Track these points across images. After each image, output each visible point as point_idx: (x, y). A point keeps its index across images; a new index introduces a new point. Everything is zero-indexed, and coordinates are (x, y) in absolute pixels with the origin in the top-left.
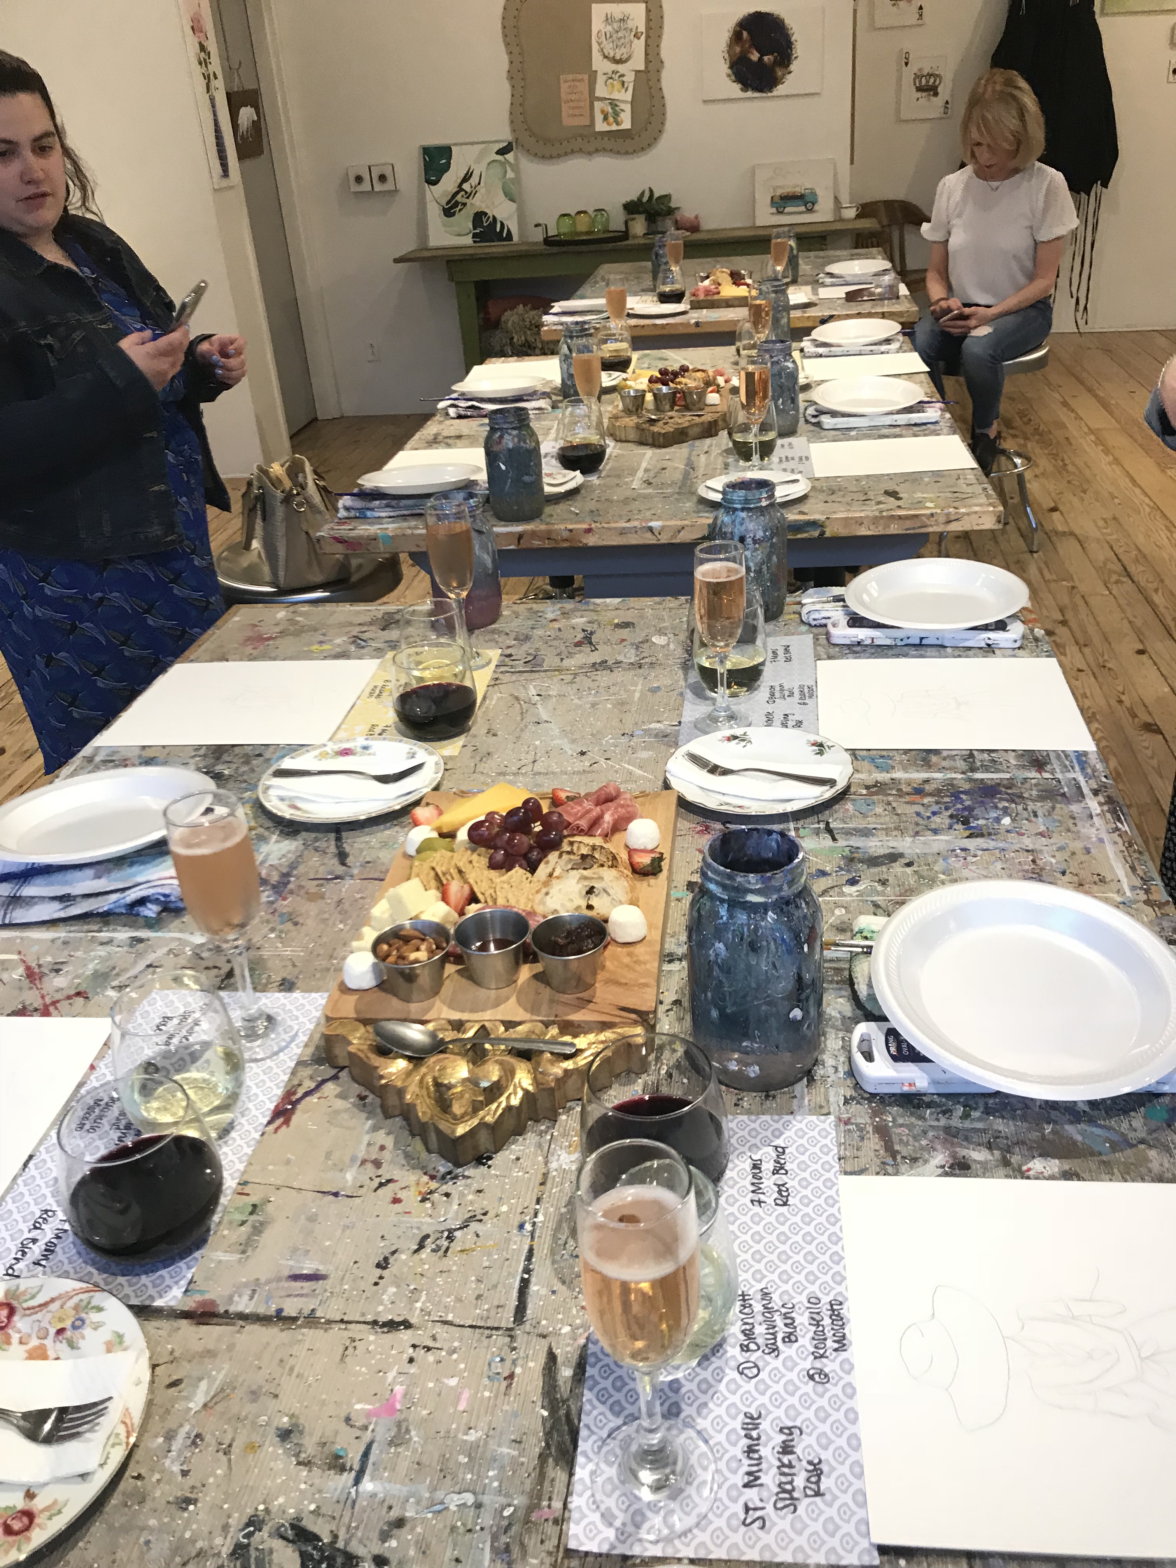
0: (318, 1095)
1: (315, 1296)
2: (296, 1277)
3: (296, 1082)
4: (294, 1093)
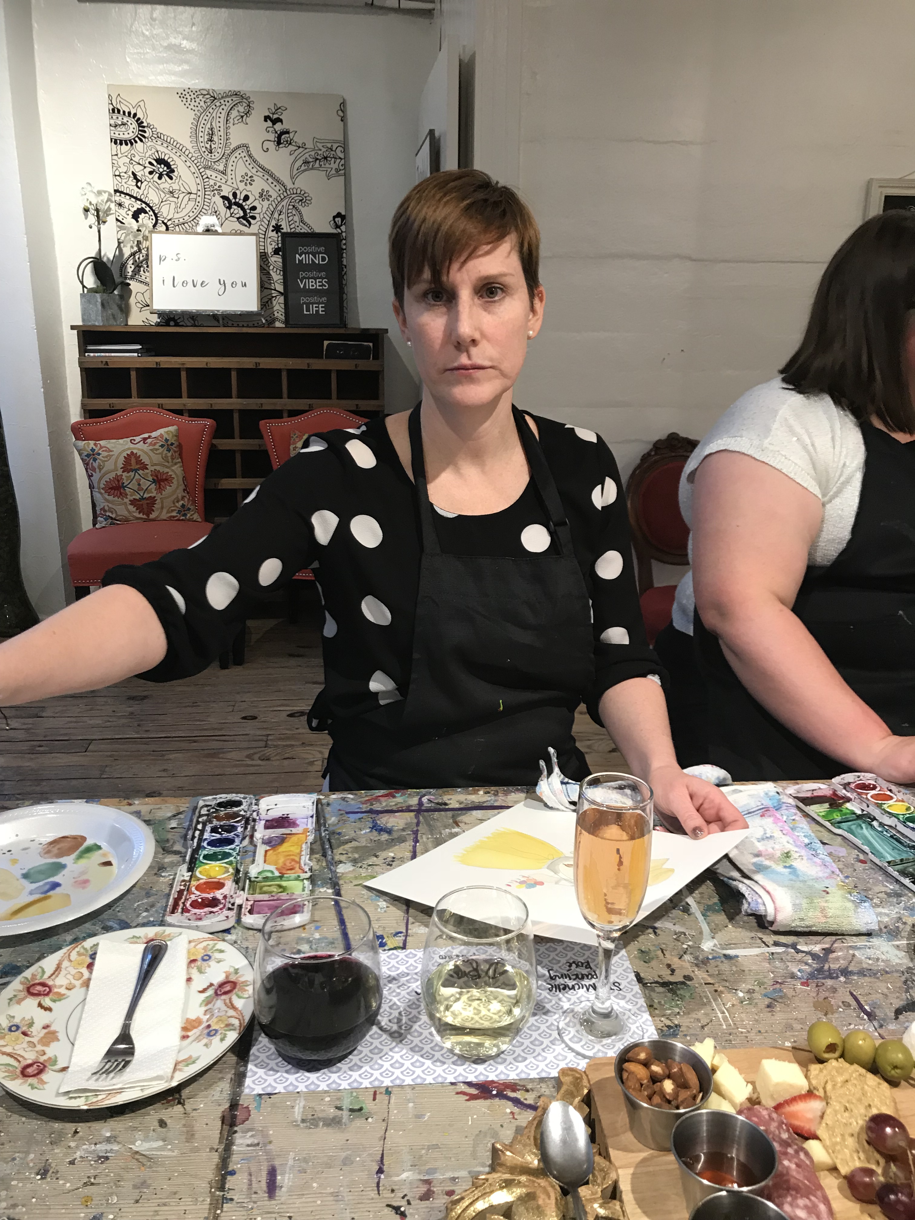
0: (516, 1110)
1: (249, 1196)
2: (272, 1173)
3: (529, 1087)
4: (514, 1090)
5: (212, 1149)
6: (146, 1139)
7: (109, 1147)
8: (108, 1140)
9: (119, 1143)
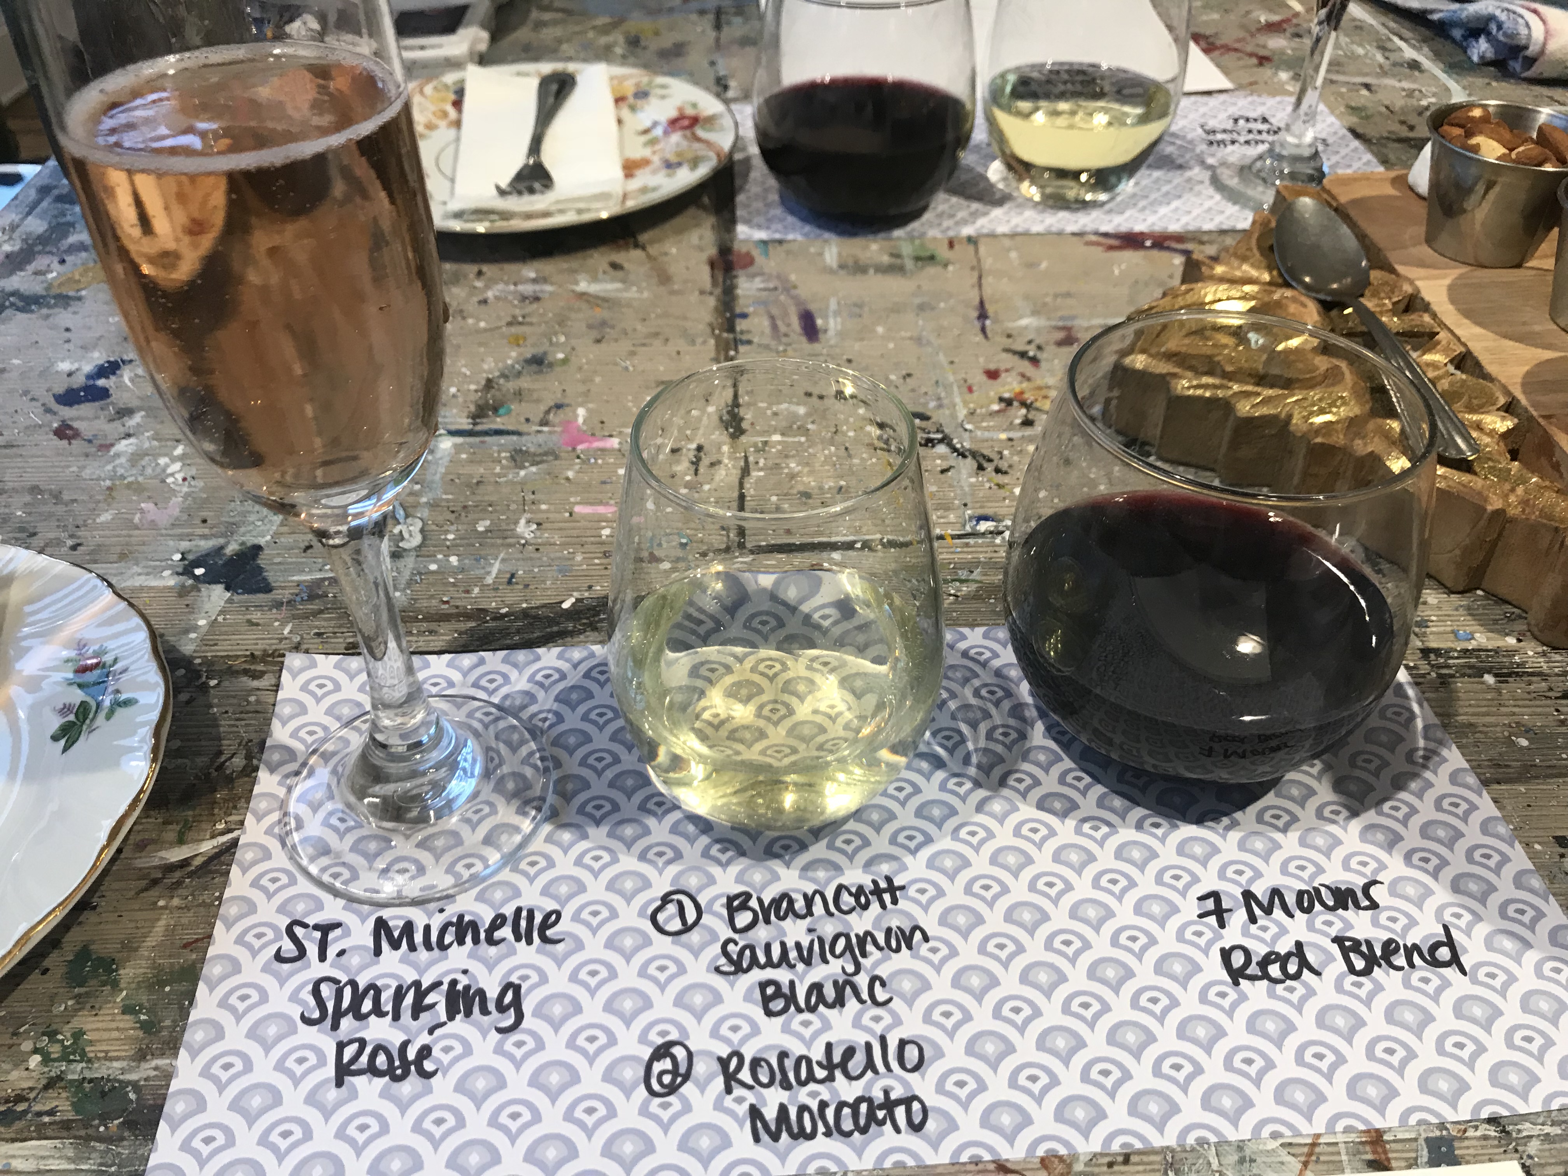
1: (776, 338)
2: (807, 317)
3: (1204, 239)
4: (1180, 243)
5: (702, 292)
6: (595, 279)
7: (537, 287)
8: (535, 281)
9: (552, 284)
